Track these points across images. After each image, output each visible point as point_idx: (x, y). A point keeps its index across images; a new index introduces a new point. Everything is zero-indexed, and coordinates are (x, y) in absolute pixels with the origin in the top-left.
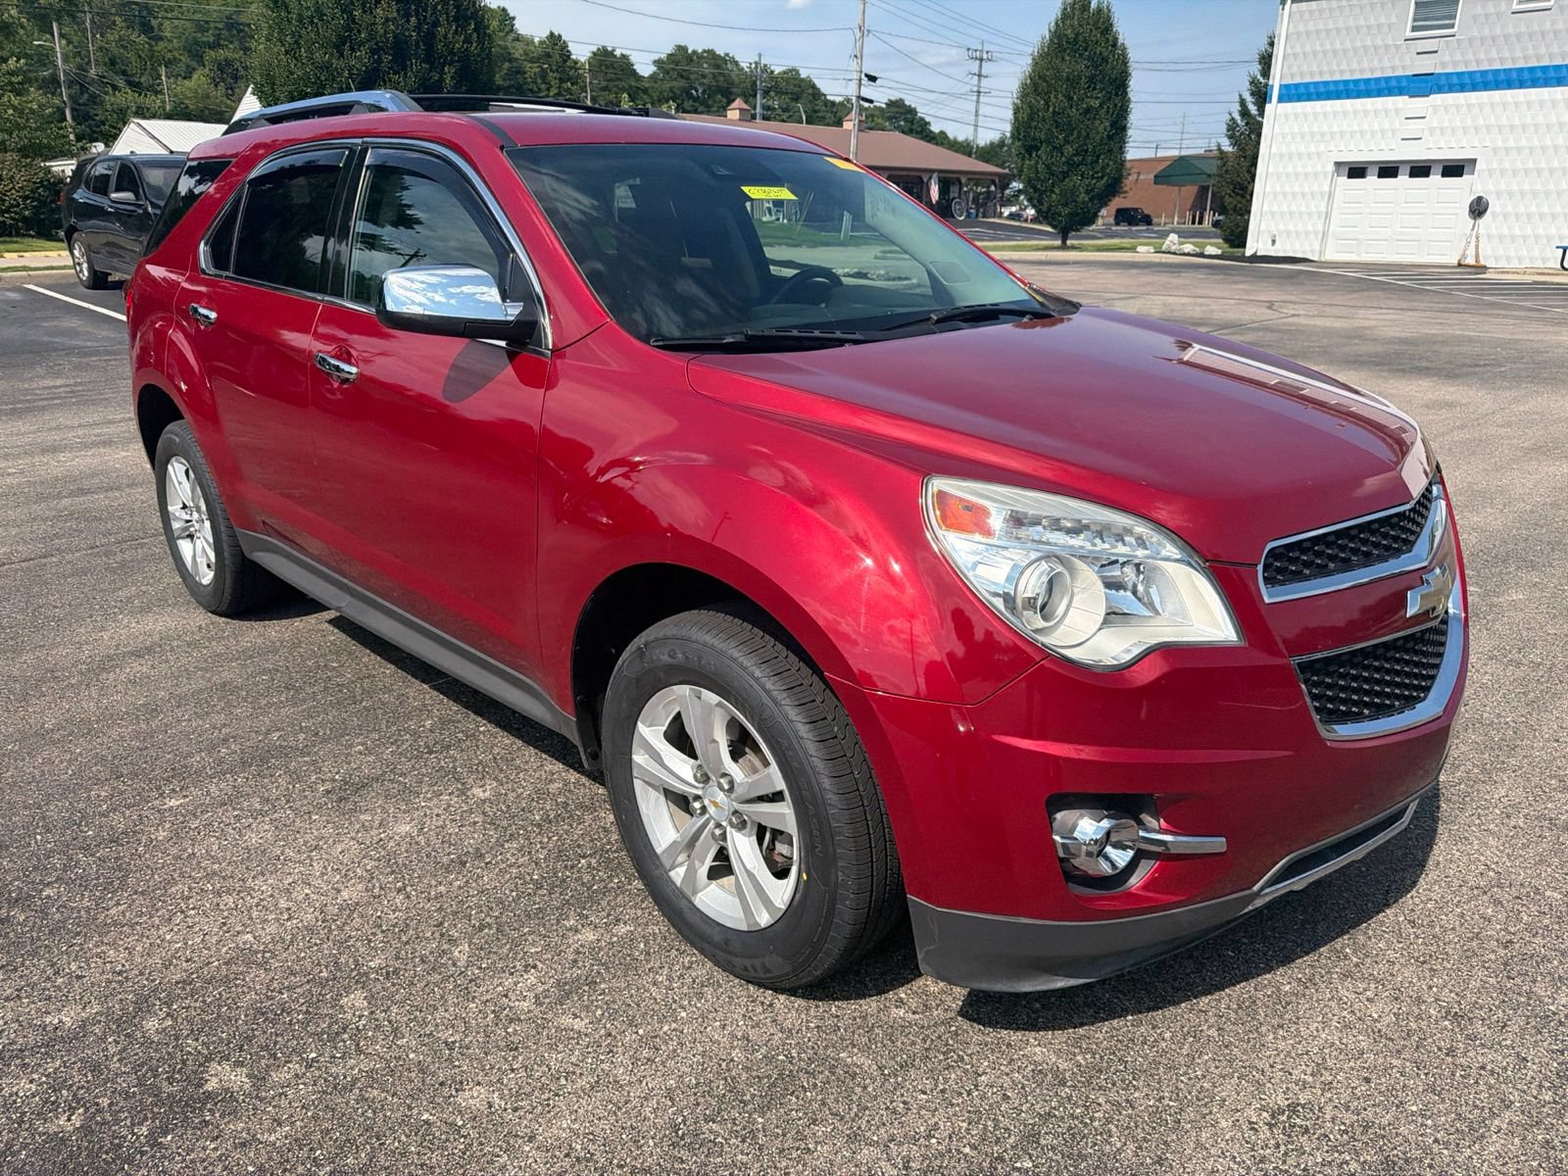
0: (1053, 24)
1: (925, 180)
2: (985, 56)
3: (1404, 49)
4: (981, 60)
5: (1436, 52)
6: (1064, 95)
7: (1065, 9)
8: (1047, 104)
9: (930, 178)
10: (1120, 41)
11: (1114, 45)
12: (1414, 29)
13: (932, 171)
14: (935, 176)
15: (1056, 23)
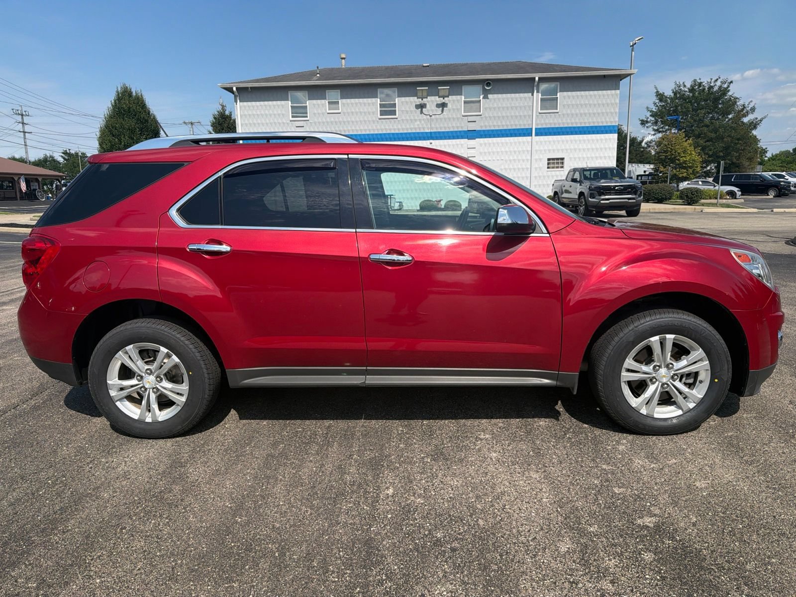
0: (113, 101)
1: (16, 179)
2: (24, 113)
3: (290, 125)
4: (22, 115)
5: (303, 127)
6: (128, 137)
7: (118, 95)
8: (120, 140)
9: (19, 178)
10: (151, 112)
11: (149, 114)
12: (293, 117)
13: (22, 174)
14: (22, 178)
15: (115, 101)
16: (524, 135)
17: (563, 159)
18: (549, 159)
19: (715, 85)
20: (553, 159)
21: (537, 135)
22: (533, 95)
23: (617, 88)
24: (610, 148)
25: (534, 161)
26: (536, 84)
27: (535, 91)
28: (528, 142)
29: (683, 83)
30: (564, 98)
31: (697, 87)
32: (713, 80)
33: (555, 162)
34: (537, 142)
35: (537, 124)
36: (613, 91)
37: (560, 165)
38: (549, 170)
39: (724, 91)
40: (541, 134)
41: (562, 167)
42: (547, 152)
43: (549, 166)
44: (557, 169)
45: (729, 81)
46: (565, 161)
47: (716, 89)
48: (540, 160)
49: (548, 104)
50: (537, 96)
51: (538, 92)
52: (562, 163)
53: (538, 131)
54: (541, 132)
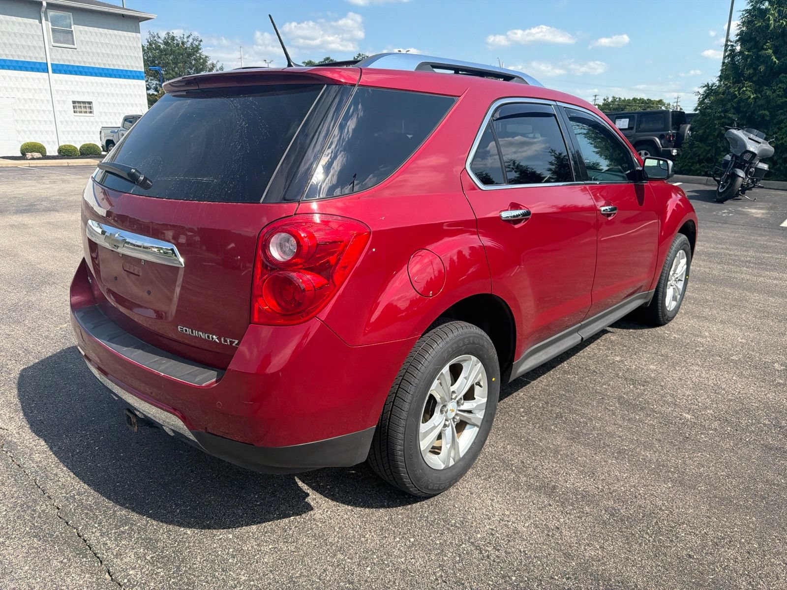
16: (38, 70)
17: (90, 103)
18: (74, 102)
19: (188, 41)
20: (79, 102)
21: (54, 71)
22: (41, 22)
23: (137, 31)
24: (140, 96)
25: (57, 103)
26: (43, 9)
27: (43, 19)
28: (44, 79)
29: (157, 34)
30: (82, 32)
31: (170, 41)
32: (185, 36)
33: (83, 106)
34: (56, 80)
35: (52, 59)
36: (134, 34)
37: (88, 110)
38: (76, 114)
39: (196, 49)
40: (60, 72)
41: (91, 112)
42: (71, 93)
43: (75, 110)
44: (85, 114)
45: (200, 40)
46: (94, 105)
47: (188, 45)
48: (64, 102)
49: (61, 37)
50: (47, 25)
51: (47, 20)
52: (90, 108)
53: (55, 68)
54: (59, 69)
